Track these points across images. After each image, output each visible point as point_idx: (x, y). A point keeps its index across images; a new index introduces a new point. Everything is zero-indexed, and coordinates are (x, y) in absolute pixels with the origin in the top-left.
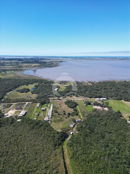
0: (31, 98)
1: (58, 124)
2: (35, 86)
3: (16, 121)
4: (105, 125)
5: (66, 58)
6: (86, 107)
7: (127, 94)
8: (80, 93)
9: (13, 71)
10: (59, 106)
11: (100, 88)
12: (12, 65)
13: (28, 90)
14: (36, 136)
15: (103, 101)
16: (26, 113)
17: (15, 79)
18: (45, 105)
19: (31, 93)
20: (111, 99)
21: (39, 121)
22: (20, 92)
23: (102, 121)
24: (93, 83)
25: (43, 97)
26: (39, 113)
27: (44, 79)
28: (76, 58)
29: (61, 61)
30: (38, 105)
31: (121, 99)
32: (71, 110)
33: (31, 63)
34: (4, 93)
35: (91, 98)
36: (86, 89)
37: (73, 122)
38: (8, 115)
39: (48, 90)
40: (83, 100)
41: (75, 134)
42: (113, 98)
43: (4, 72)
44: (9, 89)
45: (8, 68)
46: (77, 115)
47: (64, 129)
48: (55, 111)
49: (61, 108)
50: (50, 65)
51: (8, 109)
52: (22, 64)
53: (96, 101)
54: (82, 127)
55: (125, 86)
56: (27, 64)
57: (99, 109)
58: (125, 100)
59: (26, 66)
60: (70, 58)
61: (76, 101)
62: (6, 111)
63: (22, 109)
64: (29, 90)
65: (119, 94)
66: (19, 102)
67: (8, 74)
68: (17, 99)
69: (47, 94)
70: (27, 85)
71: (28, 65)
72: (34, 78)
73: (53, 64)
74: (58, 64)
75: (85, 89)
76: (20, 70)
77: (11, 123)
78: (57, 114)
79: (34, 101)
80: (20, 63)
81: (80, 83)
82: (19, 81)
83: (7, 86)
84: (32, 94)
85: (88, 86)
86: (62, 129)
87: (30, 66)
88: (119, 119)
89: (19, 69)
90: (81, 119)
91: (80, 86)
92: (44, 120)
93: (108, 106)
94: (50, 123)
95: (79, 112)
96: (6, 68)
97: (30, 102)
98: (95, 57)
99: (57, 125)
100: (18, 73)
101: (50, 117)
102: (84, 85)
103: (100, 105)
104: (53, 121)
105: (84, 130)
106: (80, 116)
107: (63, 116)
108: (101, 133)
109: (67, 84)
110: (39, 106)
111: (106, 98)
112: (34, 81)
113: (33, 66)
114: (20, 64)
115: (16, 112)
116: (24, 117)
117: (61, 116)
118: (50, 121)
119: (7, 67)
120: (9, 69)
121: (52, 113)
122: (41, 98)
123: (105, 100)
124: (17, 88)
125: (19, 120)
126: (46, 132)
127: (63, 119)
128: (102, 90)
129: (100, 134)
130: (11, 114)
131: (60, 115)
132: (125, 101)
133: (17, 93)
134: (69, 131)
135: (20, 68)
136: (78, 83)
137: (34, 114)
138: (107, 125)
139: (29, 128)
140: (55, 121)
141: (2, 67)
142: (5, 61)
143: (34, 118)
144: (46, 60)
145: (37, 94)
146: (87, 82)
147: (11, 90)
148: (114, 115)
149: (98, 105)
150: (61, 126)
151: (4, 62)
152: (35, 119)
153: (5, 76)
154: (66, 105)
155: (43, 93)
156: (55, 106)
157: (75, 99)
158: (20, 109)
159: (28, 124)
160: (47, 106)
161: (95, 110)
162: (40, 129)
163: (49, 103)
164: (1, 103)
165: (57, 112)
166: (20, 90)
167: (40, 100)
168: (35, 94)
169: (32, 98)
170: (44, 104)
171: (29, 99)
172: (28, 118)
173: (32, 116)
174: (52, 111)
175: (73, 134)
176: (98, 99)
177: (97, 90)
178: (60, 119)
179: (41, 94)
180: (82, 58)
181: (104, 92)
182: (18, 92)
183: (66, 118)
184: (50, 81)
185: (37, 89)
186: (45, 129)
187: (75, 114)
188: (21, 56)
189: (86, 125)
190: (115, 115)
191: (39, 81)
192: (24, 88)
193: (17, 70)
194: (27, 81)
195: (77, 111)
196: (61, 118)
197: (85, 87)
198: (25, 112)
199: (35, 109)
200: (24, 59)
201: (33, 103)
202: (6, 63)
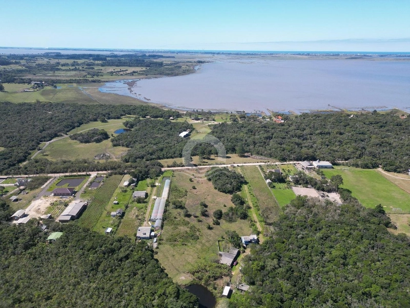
0: (109, 157)
1: (182, 250)
2: (124, 123)
3: (46, 238)
4: (342, 261)
5: (214, 53)
6: (272, 191)
7: (390, 150)
8: (251, 147)
9: (75, 85)
10: (188, 186)
11: (307, 131)
12: (75, 70)
13: (102, 134)
14: (100, 300)
15: (321, 170)
16: (84, 208)
17: (74, 105)
18: (148, 181)
19: (111, 144)
20: (343, 164)
21: (119, 241)
22: (82, 142)
23: (328, 243)
24: (286, 118)
25: (143, 158)
26: (124, 208)
27: (153, 105)
28: (238, 55)
29: (200, 62)
30: (126, 183)
31: (375, 166)
32: (225, 201)
33: (124, 64)
34: (33, 143)
35: (285, 161)
36: (270, 134)
37: (230, 245)
38: (25, 216)
39: (159, 136)
40: (260, 166)
41: (239, 293)
42: (351, 161)
43: (52, 85)
44: (49, 132)
45: (63, 76)
46: (245, 216)
47: (199, 275)
48: (174, 204)
49: (194, 191)
50: (172, 69)
51: (32, 193)
52: (101, 68)
53: (301, 169)
54: (263, 268)
55: (379, 125)
56: (115, 67)
57: (312, 199)
58: (388, 168)
59: (112, 73)
60: (223, 53)
61: (239, 171)
62: (23, 201)
63: (73, 193)
64: (105, 136)
65: (368, 149)
66: (69, 170)
67: (60, 91)
68: (65, 162)
69: (155, 147)
70: (104, 121)
71: (118, 69)
72: (127, 102)
73: (180, 67)
74: (192, 68)
75: (265, 135)
76: (94, 81)
77: (26, 247)
78: (182, 212)
79: (116, 170)
80: (98, 65)
81: (250, 118)
82: (84, 109)
83: (48, 122)
84: (115, 146)
85: (274, 126)
86: (193, 274)
87: (121, 73)
88: (387, 238)
89: (91, 79)
90: (258, 233)
91: (249, 124)
92: (138, 235)
93: (341, 186)
94: (155, 245)
95: (249, 208)
96: (58, 76)
97: (102, 171)
98: (286, 53)
99: (177, 257)
100: (88, 90)
101: (158, 223)
102: (261, 122)
103: (316, 184)
104: (167, 240)
105: (272, 283)
106: (253, 224)
107: (200, 221)
108: (332, 298)
109: (214, 120)
110: (129, 185)
111: (328, 161)
112: (124, 111)
113: (127, 72)
114: (96, 68)
115: (52, 204)
116: (73, 223)
117: (193, 221)
118: (155, 239)
119: (62, 73)
120: (67, 79)
121: (165, 211)
122: (138, 160)
123: (326, 167)
124: (74, 128)
125: (55, 236)
126: (136, 288)
127: (198, 233)
128: (314, 137)
129: (330, 302)
130: (38, 211)
131: (188, 216)
132: (388, 171)
133: (70, 144)
134: (218, 282)
135: (95, 78)
136: (244, 117)
137: (109, 213)
138: (351, 261)
139: (80, 270)
140: (173, 240)
141: (51, 73)
142: (60, 61)
143: (107, 228)
144: (164, 59)
145: (127, 146)
146: (268, 114)
147: (56, 136)
148: (365, 221)
149: (307, 183)
150: (190, 259)
151: (58, 63)
152: (109, 230)
153: (51, 97)
154: (211, 183)
155: (143, 145)
156: (177, 184)
157: (235, 165)
158: (68, 195)
159: (81, 252)
160: (153, 186)
161: (302, 202)
162: (116, 274)
163: (158, 176)
164: (17, 174)
165: (181, 207)
166: (81, 135)
167: (134, 165)
168: (123, 146)
169: (109, 160)
170: (143, 179)
171: (102, 161)
172: (86, 230)
173: (101, 219)
174: (167, 204)
175: (231, 291)
176: (305, 164)
177: (299, 137)
178: (188, 230)
179: (137, 149)
180: (252, 54)
181: (322, 144)
182: (75, 141)
183: (210, 228)
184: (168, 111)
185: (128, 133)
186: (135, 274)
187: (239, 213)
188: (103, 51)
189: (275, 261)
190: (369, 222)
191: (138, 111)
192: (92, 130)
193: (86, 81)
194: (107, 111)
195: (242, 203)
196: (191, 228)
197: (265, 127)
198: (82, 204)
199: (115, 194)
200: (108, 56)
201: (110, 175)
202: (62, 65)
